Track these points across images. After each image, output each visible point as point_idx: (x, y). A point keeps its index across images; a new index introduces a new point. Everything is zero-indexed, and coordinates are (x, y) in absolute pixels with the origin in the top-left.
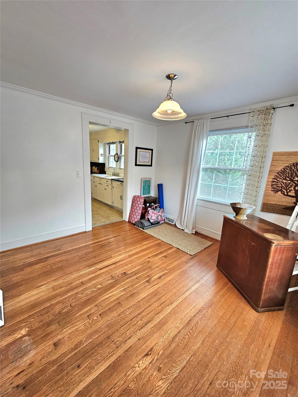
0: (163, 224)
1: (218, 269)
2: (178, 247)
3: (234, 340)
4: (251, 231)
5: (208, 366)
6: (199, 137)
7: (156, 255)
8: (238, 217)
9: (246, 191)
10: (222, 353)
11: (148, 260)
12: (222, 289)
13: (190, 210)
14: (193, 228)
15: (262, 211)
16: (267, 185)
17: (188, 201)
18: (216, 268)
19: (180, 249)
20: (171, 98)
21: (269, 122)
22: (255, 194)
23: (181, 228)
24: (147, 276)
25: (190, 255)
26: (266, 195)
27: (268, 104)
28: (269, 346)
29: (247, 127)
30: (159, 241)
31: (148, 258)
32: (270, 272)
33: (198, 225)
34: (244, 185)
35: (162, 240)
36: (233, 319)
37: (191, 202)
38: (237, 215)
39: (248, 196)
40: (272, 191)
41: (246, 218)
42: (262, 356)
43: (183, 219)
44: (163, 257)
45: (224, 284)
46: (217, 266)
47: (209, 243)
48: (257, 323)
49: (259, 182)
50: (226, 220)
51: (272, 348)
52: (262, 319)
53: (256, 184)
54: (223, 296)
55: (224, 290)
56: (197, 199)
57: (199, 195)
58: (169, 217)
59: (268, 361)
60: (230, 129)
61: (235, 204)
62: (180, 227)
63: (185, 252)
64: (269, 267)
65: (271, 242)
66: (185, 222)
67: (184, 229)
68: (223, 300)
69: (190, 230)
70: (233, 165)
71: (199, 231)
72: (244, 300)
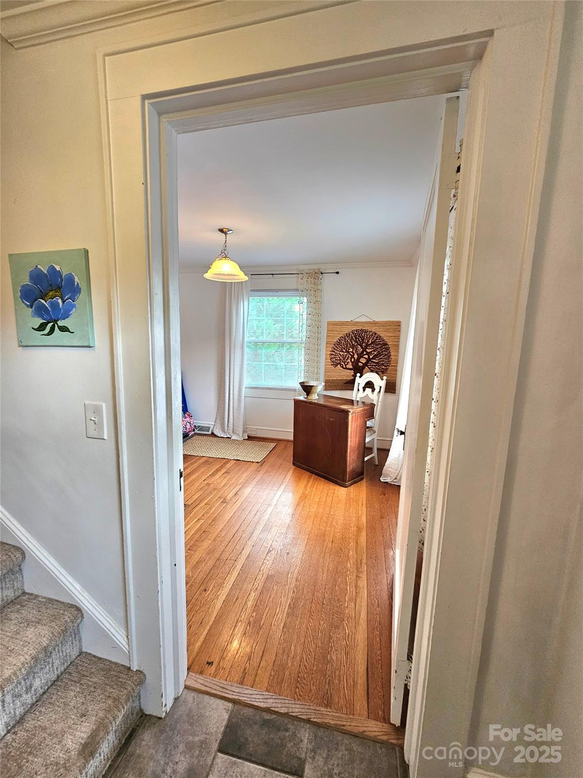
0: (193, 436)
1: (295, 467)
2: (236, 459)
3: (336, 512)
4: (328, 407)
5: (325, 534)
6: (238, 298)
7: (213, 474)
8: (309, 397)
9: (307, 368)
10: (332, 522)
11: (206, 482)
12: (308, 482)
13: (236, 406)
14: (244, 432)
15: (326, 390)
16: (326, 359)
17: (231, 392)
18: (293, 467)
19: (240, 460)
20: (226, 257)
21: (319, 287)
22: (316, 371)
23: (226, 436)
24: (219, 498)
25: (258, 462)
26: (326, 371)
27: (316, 267)
28: (362, 504)
29: (297, 290)
30: (204, 459)
31: (204, 481)
32: (351, 441)
33: (250, 425)
34: (303, 360)
35: (207, 456)
36: (329, 499)
37: (236, 393)
38: (308, 395)
39: (310, 374)
40: (332, 365)
41: (318, 397)
42: (360, 512)
43: (226, 422)
44: (224, 473)
45: (308, 477)
46: (294, 464)
47: (273, 445)
48: (348, 495)
49: (319, 355)
50: (297, 403)
51: (364, 505)
52: (351, 491)
53: (316, 359)
54: (312, 486)
55: (311, 482)
56: (246, 388)
57: (247, 382)
58: (200, 425)
59: (365, 513)
60: (277, 290)
61: (303, 382)
62: (222, 436)
63: (248, 461)
64: (349, 437)
65: (348, 411)
66: (231, 426)
67: (230, 437)
68: (314, 489)
69: (241, 435)
70: (265, 336)
71: (253, 434)
72: (332, 483)
